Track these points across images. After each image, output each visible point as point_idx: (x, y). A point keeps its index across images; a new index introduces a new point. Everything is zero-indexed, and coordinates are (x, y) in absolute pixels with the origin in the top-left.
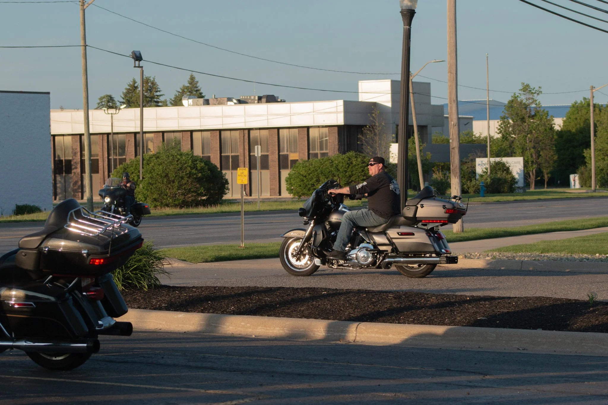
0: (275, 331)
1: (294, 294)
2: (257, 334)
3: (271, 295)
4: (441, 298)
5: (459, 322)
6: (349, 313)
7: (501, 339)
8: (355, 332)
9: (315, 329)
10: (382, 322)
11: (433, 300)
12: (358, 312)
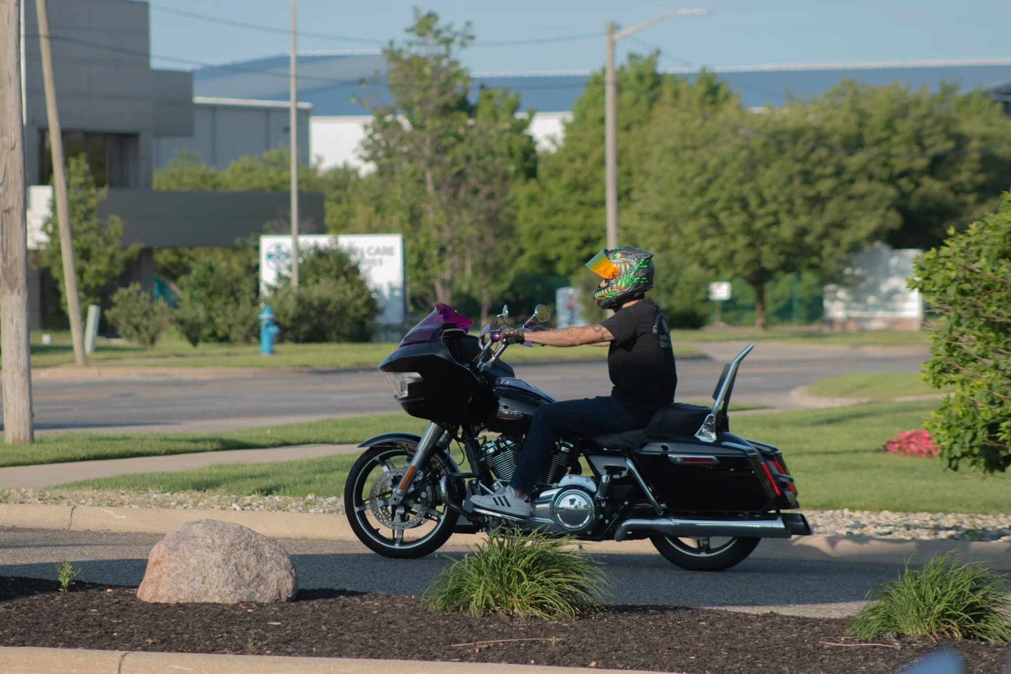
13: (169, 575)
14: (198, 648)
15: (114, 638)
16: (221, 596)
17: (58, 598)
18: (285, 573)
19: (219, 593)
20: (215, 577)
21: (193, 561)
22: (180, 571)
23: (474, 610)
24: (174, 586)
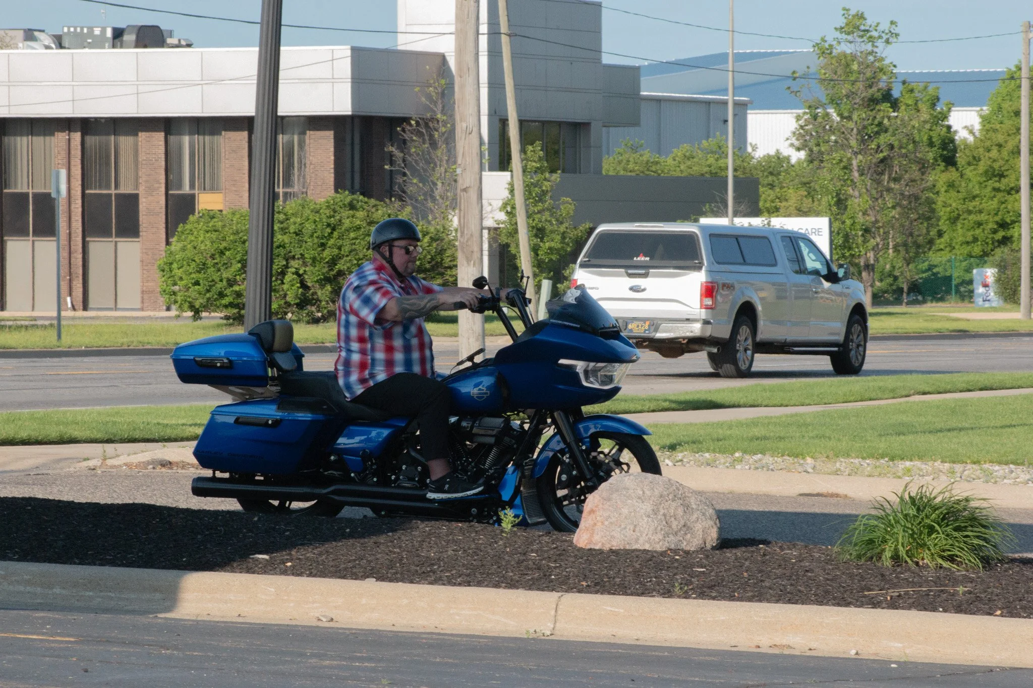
7: (285, 598)
10: (44, 562)
13: (603, 523)
14: (629, 591)
15: (552, 581)
16: (650, 543)
17: (501, 543)
18: (711, 523)
19: (649, 541)
20: (645, 526)
21: (625, 511)
22: (614, 519)
23: (887, 560)
24: (608, 533)
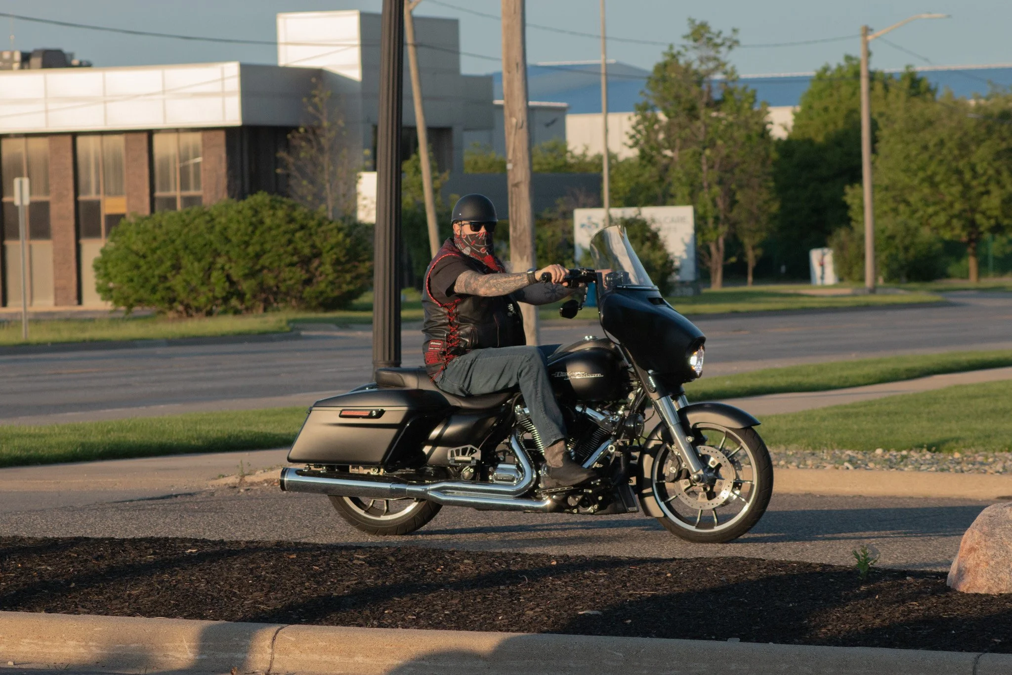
0: (66, 651)
1: (113, 555)
2: (19, 659)
3: (56, 557)
4: (487, 563)
5: (530, 623)
6: (254, 603)
7: (637, 664)
8: (270, 651)
9: (167, 644)
10: (337, 624)
11: (467, 567)
12: (276, 599)
13: (988, 563)
15: (954, 638)
22: (1000, 559)
24: (995, 575)
